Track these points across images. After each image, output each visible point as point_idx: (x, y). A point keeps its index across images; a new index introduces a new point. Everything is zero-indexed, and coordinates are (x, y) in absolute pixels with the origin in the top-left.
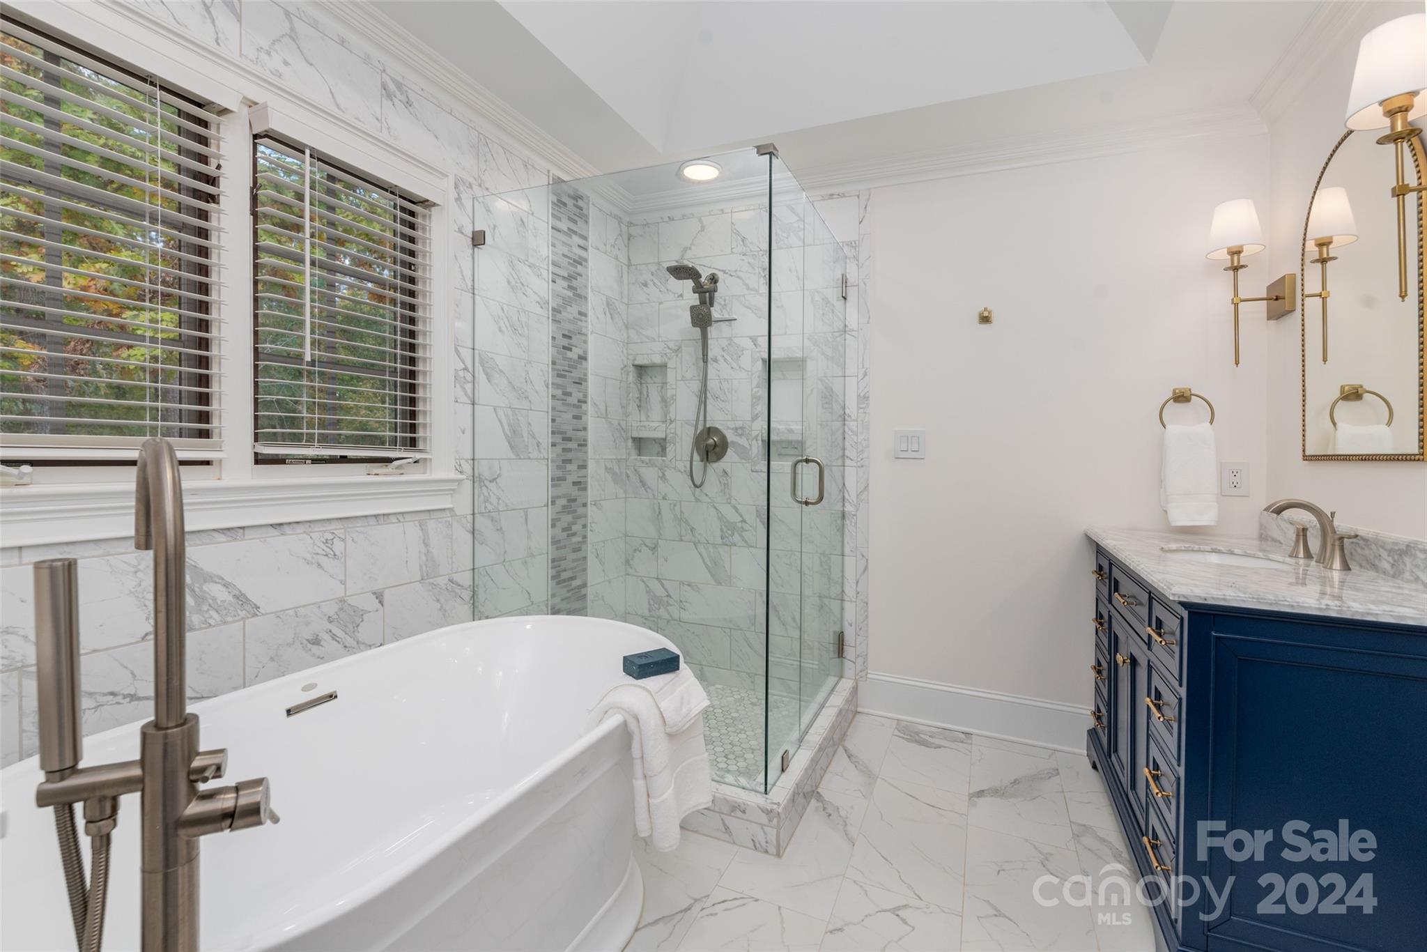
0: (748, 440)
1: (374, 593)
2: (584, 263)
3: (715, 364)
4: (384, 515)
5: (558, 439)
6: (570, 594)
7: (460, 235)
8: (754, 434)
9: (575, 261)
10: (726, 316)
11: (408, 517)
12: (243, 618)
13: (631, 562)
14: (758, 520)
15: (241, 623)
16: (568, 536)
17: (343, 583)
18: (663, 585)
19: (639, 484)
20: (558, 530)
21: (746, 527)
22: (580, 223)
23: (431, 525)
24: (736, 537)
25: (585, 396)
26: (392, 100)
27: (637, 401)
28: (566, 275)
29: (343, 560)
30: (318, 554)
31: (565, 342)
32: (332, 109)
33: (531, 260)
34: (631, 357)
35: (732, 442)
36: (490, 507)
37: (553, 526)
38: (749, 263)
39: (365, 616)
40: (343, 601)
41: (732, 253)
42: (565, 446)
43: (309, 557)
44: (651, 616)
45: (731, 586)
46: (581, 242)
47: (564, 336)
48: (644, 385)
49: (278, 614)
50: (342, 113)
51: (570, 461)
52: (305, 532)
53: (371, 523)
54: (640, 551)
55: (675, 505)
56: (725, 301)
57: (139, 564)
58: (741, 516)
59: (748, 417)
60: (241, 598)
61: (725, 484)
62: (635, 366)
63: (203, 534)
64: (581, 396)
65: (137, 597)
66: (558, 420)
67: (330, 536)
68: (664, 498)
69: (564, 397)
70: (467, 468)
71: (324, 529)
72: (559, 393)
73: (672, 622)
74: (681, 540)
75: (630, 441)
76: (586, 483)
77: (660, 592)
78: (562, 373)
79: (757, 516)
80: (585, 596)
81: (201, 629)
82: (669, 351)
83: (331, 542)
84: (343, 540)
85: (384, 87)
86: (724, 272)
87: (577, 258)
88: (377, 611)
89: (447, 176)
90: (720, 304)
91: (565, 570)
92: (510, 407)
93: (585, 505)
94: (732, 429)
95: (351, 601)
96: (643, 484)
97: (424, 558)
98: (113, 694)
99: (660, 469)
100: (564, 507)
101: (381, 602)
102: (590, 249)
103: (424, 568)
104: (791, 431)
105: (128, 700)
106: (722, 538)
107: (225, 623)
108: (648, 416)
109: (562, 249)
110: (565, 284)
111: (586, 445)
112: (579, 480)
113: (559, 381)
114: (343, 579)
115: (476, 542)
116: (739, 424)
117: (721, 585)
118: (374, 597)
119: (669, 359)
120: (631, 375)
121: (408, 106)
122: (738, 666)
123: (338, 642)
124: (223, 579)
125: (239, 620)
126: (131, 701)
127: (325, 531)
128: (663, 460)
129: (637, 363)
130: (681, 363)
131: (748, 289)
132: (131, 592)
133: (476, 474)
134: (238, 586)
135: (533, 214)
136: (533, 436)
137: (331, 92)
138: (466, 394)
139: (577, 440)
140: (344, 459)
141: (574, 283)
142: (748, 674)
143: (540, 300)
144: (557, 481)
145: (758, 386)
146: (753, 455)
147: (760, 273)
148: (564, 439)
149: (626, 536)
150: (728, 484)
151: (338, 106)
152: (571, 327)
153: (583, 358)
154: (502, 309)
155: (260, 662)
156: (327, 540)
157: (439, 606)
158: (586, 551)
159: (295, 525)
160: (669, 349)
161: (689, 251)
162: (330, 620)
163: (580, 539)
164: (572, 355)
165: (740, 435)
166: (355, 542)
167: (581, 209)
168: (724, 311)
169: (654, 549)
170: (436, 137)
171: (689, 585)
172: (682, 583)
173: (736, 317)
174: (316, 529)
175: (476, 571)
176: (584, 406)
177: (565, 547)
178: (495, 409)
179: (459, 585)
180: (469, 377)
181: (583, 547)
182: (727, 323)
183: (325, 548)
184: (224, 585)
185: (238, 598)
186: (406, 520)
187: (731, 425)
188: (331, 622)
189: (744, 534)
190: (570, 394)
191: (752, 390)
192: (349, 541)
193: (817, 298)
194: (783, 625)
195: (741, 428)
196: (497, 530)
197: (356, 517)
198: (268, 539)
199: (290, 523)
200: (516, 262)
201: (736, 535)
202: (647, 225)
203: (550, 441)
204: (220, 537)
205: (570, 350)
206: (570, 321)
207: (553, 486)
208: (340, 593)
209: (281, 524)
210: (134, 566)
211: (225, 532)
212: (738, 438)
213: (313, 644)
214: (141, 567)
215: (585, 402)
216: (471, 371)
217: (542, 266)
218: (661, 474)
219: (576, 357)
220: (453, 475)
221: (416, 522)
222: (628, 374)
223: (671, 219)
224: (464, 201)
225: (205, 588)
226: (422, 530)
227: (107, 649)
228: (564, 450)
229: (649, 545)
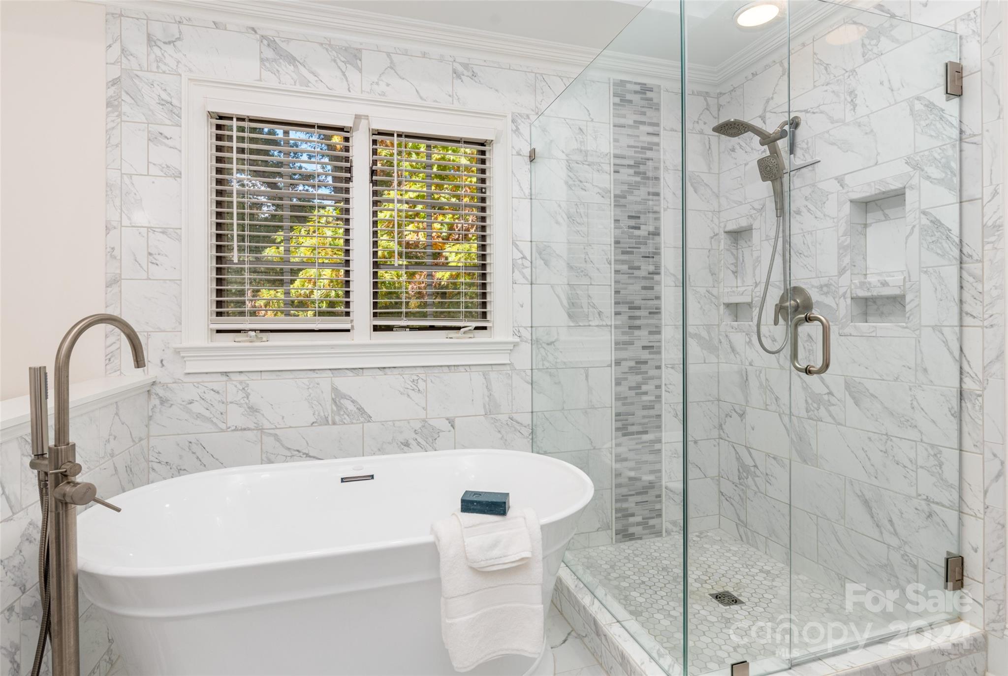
0: (834, 298)
1: (447, 419)
2: (654, 147)
3: (797, 216)
4: (454, 366)
5: (624, 308)
6: (640, 446)
7: (520, 157)
8: (842, 291)
9: (642, 148)
10: (809, 160)
11: (474, 369)
12: (362, 422)
13: (723, 426)
14: (847, 393)
15: (361, 425)
16: (637, 394)
17: (425, 409)
18: (750, 454)
19: (729, 350)
20: (624, 389)
21: (833, 400)
22: (650, 113)
23: (493, 376)
24: (823, 412)
25: (658, 267)
26: (460, 78)
27: (733, 268)
28: (632, 163)
29: (425, 394)
30: (407, 388)
31: (632, 223)
32: (419, 102)
33: (590, 159)
34: (722, 225)
35: (817, 302)
36: (547, 365)
37: (618, 383)
38: (833, 92)
39: (440, 434)
40: (424, 421)
41: (815, 87)
42: (632, 314)
43: (402, 390)
44: (741, 484)
45: (817, 467)
46: (650, 129)
47: (630, 217)
48: (740, 251)
49: (383, 423)
50: (425, 102)
51: (639, 328)
52: (399, 374)
53: (444, 371)
54: (731, 417)
55: (760, 372)
56: (807, 143)
57: (310, 384)
58: (828, 387)
59: (834, 272)
60: (361, 410)
61: (809, 351)
62: (728, 233)
63: (340, 371)
64: (652, 268)
65: (309, 402)
66: (622, 292)
67: (416, 378)
68: (751, 365)
69: (631, 271)
70: (526, 334)
71: (411, 373)
72: (625, 267)
73: (759, 494)
74: (767, 409)
75: (722, 307)
76: (660, 347)
77: (749, 462)
78: (628, 250)
79: (846, 389)
80: (660, 451)
81: (340, 424)
82: (754, 212)
83: (416, 381)
84: (425, 381)
85: (455, 72)
86: (806, 111)
87: (646, 145)
88: (449, 431)
89: (506, 116)
90: (802, 149)
91: (633, 425)
92: (568, 284)
93: (659, 367)
94: (817, 287)
95: (431, 422)
96: (733, 349)
97: (487, 399)
98: (298, 451)
99: (747, 334)
100: (631, 368)
101: (453, 426)
102: (662, 133)
103: (487, 406)
104: (885, 284)
105: (305, 456)
106: (807, 411)
107: (352, 423)
108: (743, 281)
109: (625, 141)
110: (631, 171)
111: (660, 313)
112: (651, 344)
113: (625, 257)
114: (425, 406)
115: (534, 391)
116: (824, 281)
117: (807, 464)
118: (447, 422)
119: (754, 220)
120: (722, 242)
121: (473, 77)
122: (825, 561)
123: (421, 447)
124: (351, 398)
125: (360, 423)
126: (306, 457)
127: (412, 374)
128: (750, 326)
129: (727, 229)
130: (765, 222)
131: (833, 121)
132: (306, 399)
133: (534, 338)
134: (360, 403)
135: (592, 120)
136: (594, 307)
137: (417, 91)
138: (524, 277)
139: (646, 308)
140: (432, 328)
141: (642, 168)
142: (838, 574)
143: (600, 191)
144: (620, 345)
145: (845, 234)
146: (841, 316)
147: (846, 99)
148: (630, 308)
149: (719, 400)
150: (812, 350)
151: (421, 98)
152: (639, 208)
153: (656, 233)
154: (559, 206)
155: (372, 450)
156: (413, 380)
157: (500, 436)
158: (661, 409)
159: (393, 369)
160: (754, 209)
161: (771, 102)
162: (416, 432)
163: (653, 398)
164: (642, 232)
165: (826, 294)
166: (433, 383)
167: (651, 100)
168: (806, 155)
169: (742, 415)
170: (497, 90)
171: (774, 458)
172: (768, 455)
173: (818, 159)
174: (406, 373)
175: (534, 414)
176: (656, 277)
177: (632, 404)
178: (552, 287)
179: (518, 423)
180: (528, 264)
181: (657, 406)
182: (810, 168)
183: (413, 386)
184: (352, 401)
185: (359, 410)
186: (472, 370)
187: (815, 282)
188: (416, 434)
189: (831, 408)
190: (639, 268)
191: (838, 240)
192: (429, 381)
193: (918, 106)
194: (878, 526)
195: (826, 285)
196: (556, 383)
197: (434, 366)
198: (377, 377)
199: (390, 368)
200: (573, 165)
201: (822, 408)
202: (734, 90)
203: (613, 310)
204: (349, 373)
205: (639, 228)
206: (639, 203)
207: (616, 349)
208: (423, 415)
209: (384, 368)
210: (308, 386)
211: (353, 370)
212: (823, 297)
213: (405, 445)
214: (311, 386)
215: (659, 274)
216: (530, 259)
217: (602, 161)
218: (748, 340)
219: (646, 233)
220: (511, 339)
221: (481, 373)
222: (720, 242)
223: (754, 75)
224: (521, 130)
225: (342, 401)
226: (485, 378)
227: (296, 427)
228: (631, 318)
229: (739, 412)
